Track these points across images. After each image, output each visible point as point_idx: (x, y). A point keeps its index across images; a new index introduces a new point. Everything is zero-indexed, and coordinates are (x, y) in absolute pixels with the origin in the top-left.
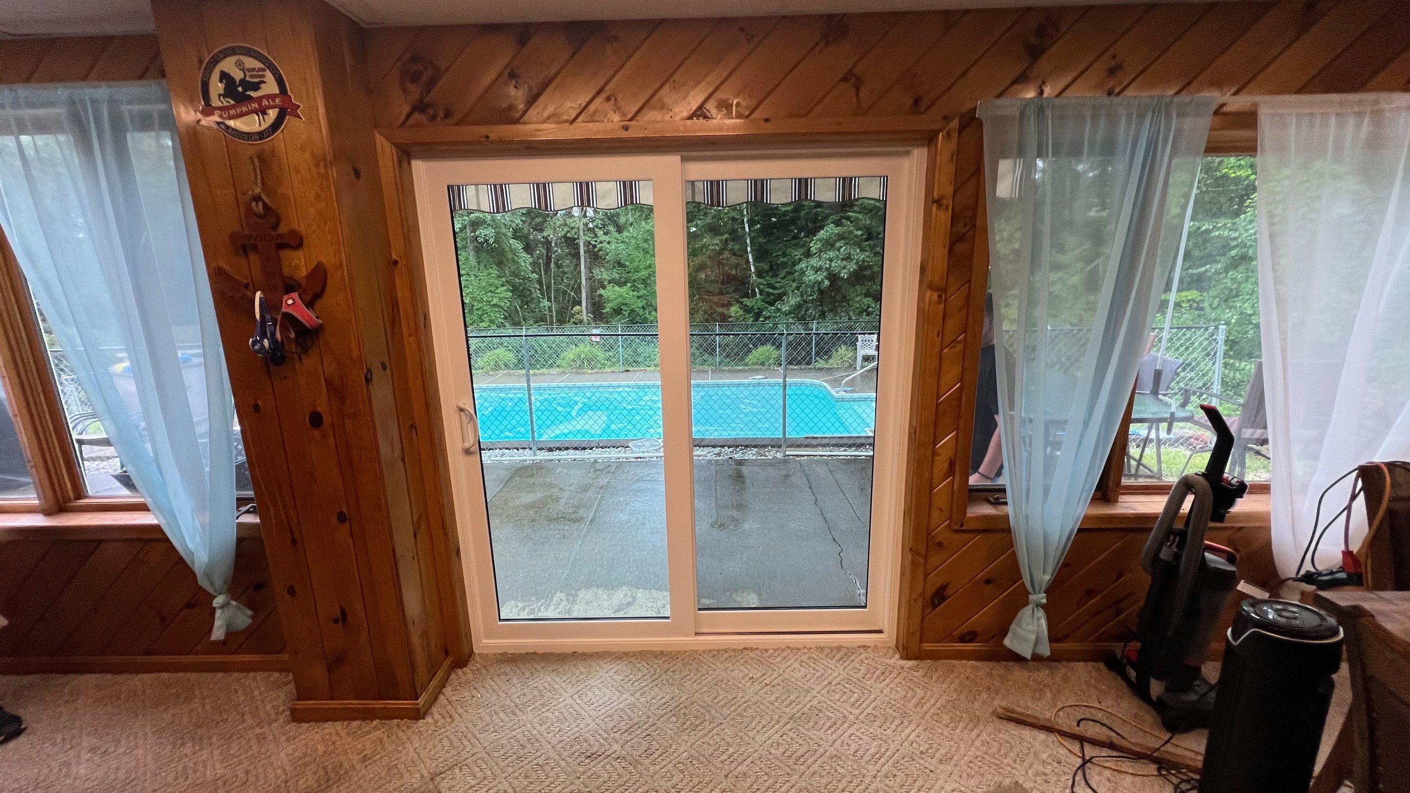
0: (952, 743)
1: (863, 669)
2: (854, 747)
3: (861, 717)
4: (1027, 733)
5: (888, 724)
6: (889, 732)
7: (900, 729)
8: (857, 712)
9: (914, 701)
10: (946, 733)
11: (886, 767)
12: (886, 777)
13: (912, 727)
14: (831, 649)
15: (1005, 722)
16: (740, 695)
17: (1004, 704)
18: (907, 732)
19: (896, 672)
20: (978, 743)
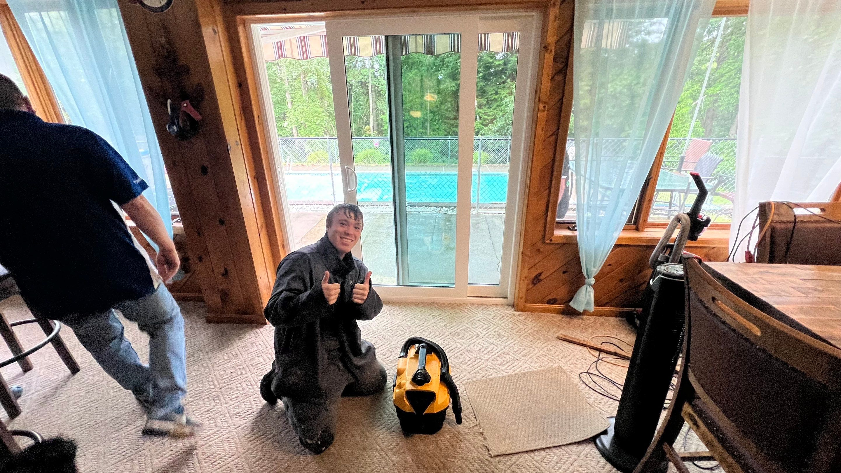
0: (531, 349)
1: (493, 314)
2: (480, 347)
3: (487, 335)
4: (572, 346)
5: (500, 339)
6: (499, 342)
7: (506, 341)
8: (484, 333)
9: (517, 330)
10: (529, 344)
11: (494, 357)
12: (493, 360)
13: (513, 340)
14: (478, 305)
15: (562, 341)
16: (426, 323)
17: (564, 333)
18: (509, 343)
19: (510, 316)
20: (545, 349)
